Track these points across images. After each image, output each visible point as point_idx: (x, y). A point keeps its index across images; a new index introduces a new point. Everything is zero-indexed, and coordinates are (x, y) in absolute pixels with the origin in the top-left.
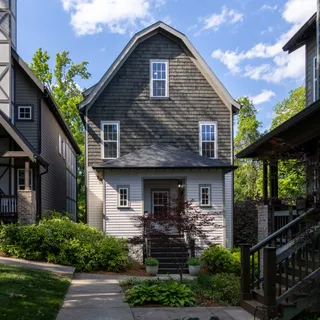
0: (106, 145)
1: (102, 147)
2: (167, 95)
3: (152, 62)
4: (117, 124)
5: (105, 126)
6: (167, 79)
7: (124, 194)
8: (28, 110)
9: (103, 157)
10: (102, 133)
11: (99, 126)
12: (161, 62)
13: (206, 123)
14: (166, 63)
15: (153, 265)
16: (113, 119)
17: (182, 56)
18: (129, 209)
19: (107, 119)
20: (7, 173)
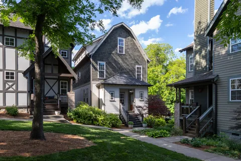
0: (99, 72)
1: (98, 73)
2: (124, 53)
3: (119, 38)
4: (105, 63)
5: (100, 64)
6: (124, 46)
7: (112, 95)
8: (65, 53)
9: (98, 77)
10: (98, 67)
11: (97, 63)
12: (122, 39)
13: (138, 66)
14: (124, 39)
15: (132, 124)
16: (102, 61)
17: (130, 38)
18: (114, 101)
19: (100, 60)
20: (57, 82)
